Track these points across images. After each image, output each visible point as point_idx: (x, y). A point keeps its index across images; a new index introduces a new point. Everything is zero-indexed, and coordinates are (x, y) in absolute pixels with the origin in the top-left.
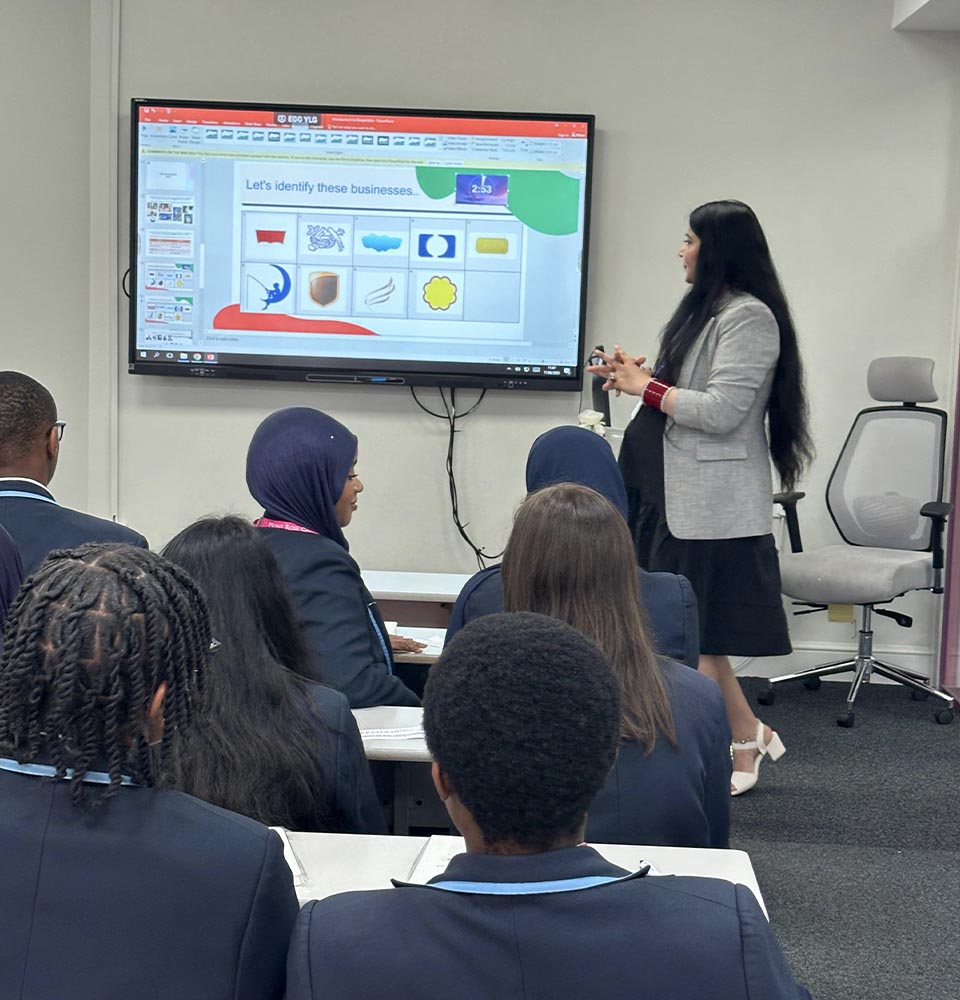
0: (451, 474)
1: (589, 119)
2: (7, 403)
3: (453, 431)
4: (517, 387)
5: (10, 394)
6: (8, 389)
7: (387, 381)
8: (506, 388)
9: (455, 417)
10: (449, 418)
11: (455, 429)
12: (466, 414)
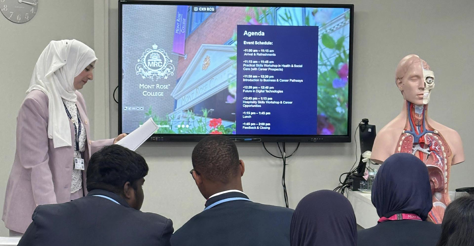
0: (284, 186)
1: (351, 7)
3: (285, 165)
4: (318, 141)
7: (252, 140)
8: (313, 142)
9: (285, 158)
10: (283, 158)
11: (286, 163)
12: (291, 156)
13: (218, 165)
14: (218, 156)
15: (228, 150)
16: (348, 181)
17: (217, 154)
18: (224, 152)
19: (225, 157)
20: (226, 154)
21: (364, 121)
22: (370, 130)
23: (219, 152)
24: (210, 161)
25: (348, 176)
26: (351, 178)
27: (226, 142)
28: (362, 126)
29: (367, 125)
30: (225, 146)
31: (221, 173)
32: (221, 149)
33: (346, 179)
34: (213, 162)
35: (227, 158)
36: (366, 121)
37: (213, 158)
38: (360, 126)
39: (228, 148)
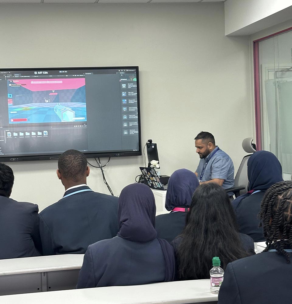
1: (137, 68)
2: (78, 161)
4: (120, 156)
5: (78, 158)
6: (76, 156)
8: (117, 156)
9: (102, 167)
10: (100, 167)
11: (103, 170)
12: (105, 166)
13: (71, 171)
14: (72, 166)
15: (78, 164)
16: (141, 181)
17: (71, 165)
18: (76, 164)
19: (76, 167)
20: (77, 166)
21: (149, 141)
22: (153, 147)
23: (72, 164)
24: (66, 168)
25: (141, 177)
26: (142, 179)
27: (79, 158)
28: (148, 144)
29: (151, 144)
30: (77, 160)
31: (72, 176)
32: (75, 162)
33: (140, 179)
34: (68, 169)
35: (77, 168)
36: (150, 141)
37: (68, 167)
38: (147, 144)
39: (79, 162)
